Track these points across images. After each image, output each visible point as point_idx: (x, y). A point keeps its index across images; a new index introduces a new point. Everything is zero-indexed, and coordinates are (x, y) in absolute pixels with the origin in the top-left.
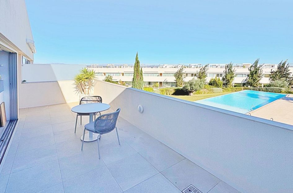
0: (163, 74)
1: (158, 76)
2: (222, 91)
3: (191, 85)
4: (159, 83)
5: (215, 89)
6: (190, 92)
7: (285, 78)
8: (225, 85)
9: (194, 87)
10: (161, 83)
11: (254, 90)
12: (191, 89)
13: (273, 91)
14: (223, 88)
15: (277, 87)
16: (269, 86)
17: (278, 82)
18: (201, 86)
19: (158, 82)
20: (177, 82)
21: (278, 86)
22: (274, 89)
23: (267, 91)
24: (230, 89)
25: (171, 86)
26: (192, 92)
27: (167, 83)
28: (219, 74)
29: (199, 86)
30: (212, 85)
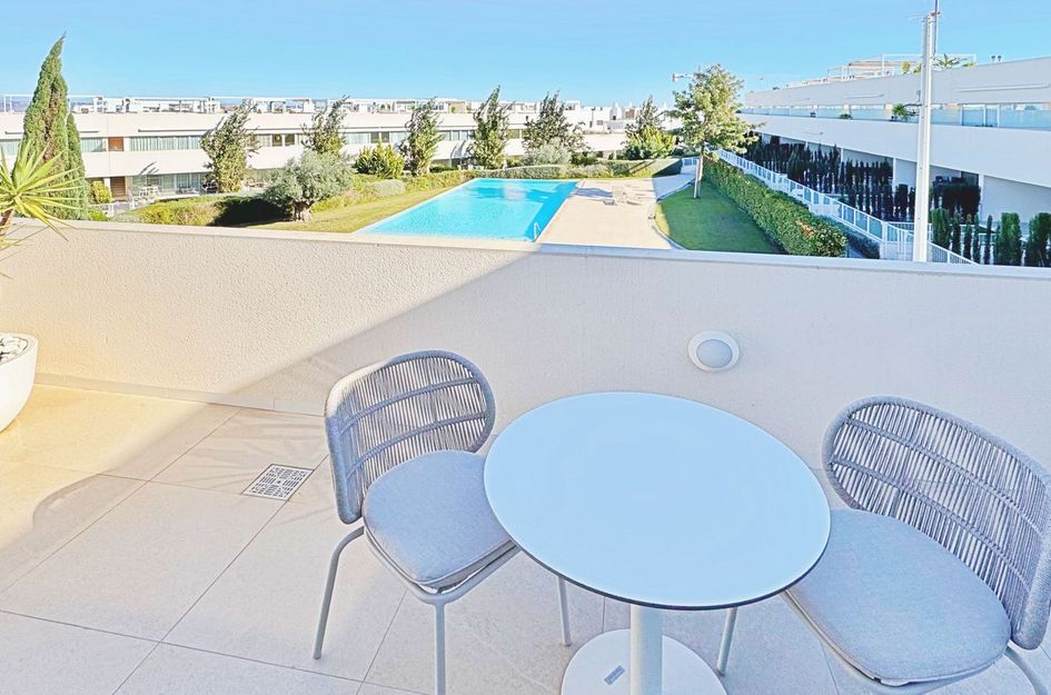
0: (127, 142)
1: (100, 149)
2: (403, 190)
3: (301, 179)
4: (107, 182)
5: (381, 184)
6: (300, 206)
7: (557, 139)
8: (412, 167)
9: (317, 185)
10: (118, 182)
11: (492, 175)
12: (304, 195)
13: (539, 176)
14: (405, 180)
15: (549, 162)
16: (529, 161)
17: (549, 149)
18: (345, 178)
19: (102, 179)
20: (217, 173)
21: (551, 160)
22: (542, 169)
23: (526, 175)
24: (427, 182)
25: (180, 192)
26: (308, 207)
27: (153, 179)
28: (378, 133)
29: (338, 180)
30: (367, 173)
